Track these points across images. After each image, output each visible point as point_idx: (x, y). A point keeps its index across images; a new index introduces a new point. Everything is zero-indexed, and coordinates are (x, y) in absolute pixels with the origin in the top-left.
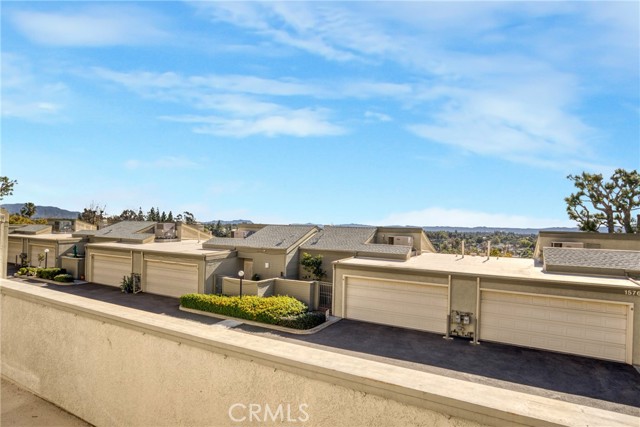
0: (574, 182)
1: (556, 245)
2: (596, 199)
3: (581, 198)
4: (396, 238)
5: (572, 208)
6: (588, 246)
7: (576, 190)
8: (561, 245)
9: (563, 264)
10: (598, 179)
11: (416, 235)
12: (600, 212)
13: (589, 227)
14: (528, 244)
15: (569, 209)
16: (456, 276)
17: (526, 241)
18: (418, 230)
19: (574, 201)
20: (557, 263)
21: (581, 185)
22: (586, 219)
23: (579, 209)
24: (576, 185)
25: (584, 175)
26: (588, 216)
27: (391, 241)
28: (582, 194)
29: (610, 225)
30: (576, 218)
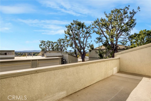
3: (42, 45)
6: (50, 53)
10: (45, 42)
16: (33, 60)
22: (43, 48)
23: (41, 46)
24: (41, 42)
25: (43, 41)
28: (42, 44)
29: (46, 50)
30: (41, 48)
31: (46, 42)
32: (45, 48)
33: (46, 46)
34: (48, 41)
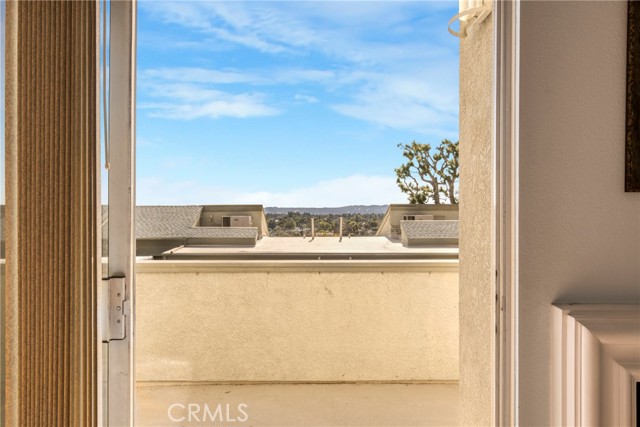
0: (403, 151)
1: (410, 218)
2: (425, 169)
3: (411, 169)
4: (232, 218)
5: (402, 180)
6: (435, 218)
7: (406, 161)
8: (413, 218)
9: (423, 237)
10: (427, 149)
11: (255, 214)
12: (425, 184)
13: (418, 201)
14: (327, 226)
15: (398, 181)
17: (325, 224)
18: (258, 208)
19: (405, 172)
20: (418, 237)
21: (410, 155)
22: (415, 192)
23: (409, 180)
24: (405, 154)
25: (415, 145)
26: (417, 189)
27: (227, 222)
28: (412, 164)
29: (436, 198)
30: (406, 190)
31: (433, 152)
32: (431, 188)
33: (436, 175)
34: (447, 142)
